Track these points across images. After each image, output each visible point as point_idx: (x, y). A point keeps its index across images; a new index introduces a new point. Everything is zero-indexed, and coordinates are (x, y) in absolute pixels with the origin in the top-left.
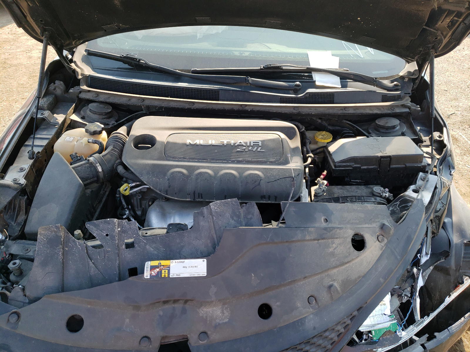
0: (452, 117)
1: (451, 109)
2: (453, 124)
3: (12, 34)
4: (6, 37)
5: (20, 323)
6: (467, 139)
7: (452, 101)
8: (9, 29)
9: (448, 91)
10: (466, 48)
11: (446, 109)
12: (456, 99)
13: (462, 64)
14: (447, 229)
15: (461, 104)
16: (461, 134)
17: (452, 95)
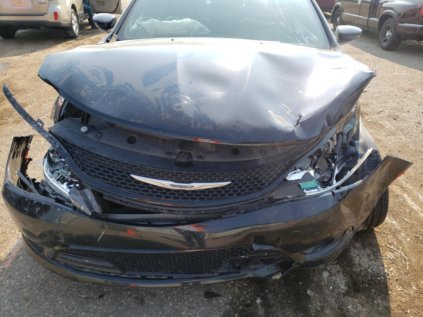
0: (382, 113)
1: (381, 108)
2: (382, 118)
3: (36, 60)
4: (32, 61)
5: (102, 137)
6: (391, 127)
7: (382, 103)
8: (34, 57)
9: (380, 98)
10: (396, 71)
11: (377, 108)
12: (385, 102)
13: (392, 81)
14: (356, 146)
15: (389, 105)
16: (387, 123)
17: (383, 100)
